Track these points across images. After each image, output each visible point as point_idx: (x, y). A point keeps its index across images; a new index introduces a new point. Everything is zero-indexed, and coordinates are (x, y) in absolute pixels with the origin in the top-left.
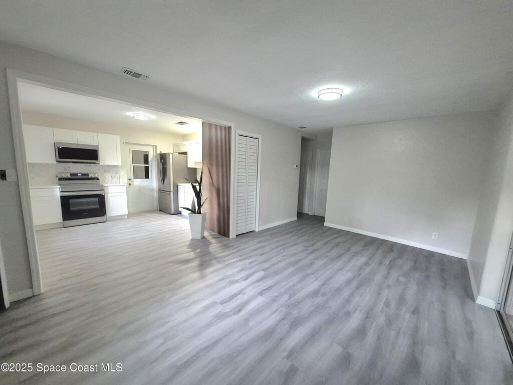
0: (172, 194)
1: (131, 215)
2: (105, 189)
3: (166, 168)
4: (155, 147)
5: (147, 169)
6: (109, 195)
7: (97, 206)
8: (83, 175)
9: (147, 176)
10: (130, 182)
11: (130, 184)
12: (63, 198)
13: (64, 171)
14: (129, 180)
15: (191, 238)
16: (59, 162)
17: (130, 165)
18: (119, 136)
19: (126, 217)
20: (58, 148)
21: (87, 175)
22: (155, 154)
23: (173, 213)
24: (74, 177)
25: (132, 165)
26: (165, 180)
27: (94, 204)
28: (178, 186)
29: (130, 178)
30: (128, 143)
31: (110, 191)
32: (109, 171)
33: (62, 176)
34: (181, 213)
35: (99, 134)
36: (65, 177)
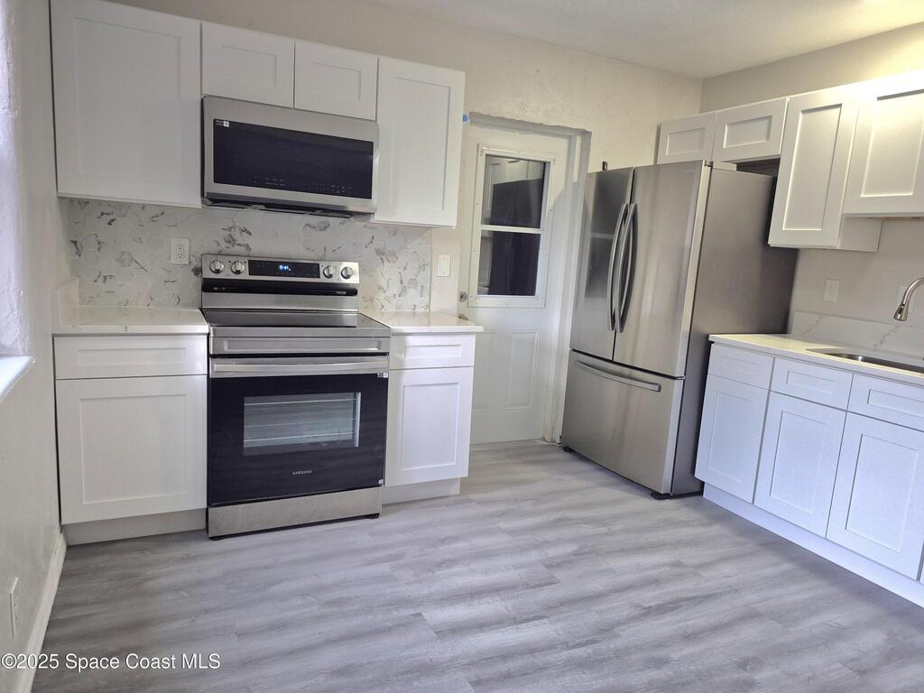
0: (678, 385)
2: (392, 346)
4: (579, 140)
6: (407, 378)
8: (299, 268)
9: (528, 284)
10: (463, 309)
12: (218, 388)
13: (225, 247)
16: (215, 200)
17: (471, 228)
18: (462, 75)
19: (456, 489)
20: (218, 127)
21: (313, 269)
23: (665, 487)
24: (263, 279)
25: (479, 228)
28: (709, 344)
29: (465, 290)
30: (480, 115)
31: (410, 359)
32: (394, 254)
33: (218, 271)
34: (701, 493)
35: (385, 61)
36: (227, 274)
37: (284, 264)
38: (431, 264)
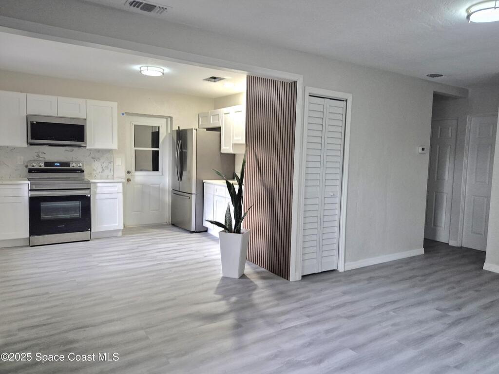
0: (194, 197)
1: (127, 230)
2: (92, 187)
3: (186, 153)
4: (169, 119)
5: (156, 156)
6: (98, 197)
7: (78, 215)
8: (62, 164)
9: (156, 168)
10: (129, 176)
11: (128, 180)
12: (32, 199)
13: (36, 158)
14: (129, 172)
15: (222, 276)
16: (31, 144)
17: (131, 149)
18: (116, 103)
20: (32, 124)
21: (67, 164)
22: (169, 131)
23: (193, 229)
24: (50, 168)
25: (134, 149)
26: (184, 173)
27: (73, 210)
28: (203, 183)
29: (130, 170)
30: (129, 113)
31: (98, 191)
32: (99, 158)
33: (33, 166)
34: (207, 231)
35: (88, 101)
36: (37, 167)
37: (57, 163)
38: (113, 161)
